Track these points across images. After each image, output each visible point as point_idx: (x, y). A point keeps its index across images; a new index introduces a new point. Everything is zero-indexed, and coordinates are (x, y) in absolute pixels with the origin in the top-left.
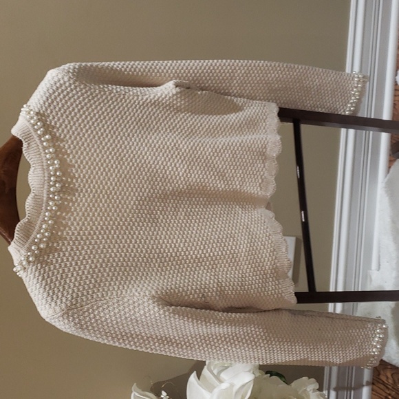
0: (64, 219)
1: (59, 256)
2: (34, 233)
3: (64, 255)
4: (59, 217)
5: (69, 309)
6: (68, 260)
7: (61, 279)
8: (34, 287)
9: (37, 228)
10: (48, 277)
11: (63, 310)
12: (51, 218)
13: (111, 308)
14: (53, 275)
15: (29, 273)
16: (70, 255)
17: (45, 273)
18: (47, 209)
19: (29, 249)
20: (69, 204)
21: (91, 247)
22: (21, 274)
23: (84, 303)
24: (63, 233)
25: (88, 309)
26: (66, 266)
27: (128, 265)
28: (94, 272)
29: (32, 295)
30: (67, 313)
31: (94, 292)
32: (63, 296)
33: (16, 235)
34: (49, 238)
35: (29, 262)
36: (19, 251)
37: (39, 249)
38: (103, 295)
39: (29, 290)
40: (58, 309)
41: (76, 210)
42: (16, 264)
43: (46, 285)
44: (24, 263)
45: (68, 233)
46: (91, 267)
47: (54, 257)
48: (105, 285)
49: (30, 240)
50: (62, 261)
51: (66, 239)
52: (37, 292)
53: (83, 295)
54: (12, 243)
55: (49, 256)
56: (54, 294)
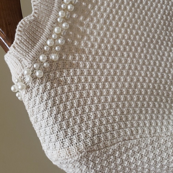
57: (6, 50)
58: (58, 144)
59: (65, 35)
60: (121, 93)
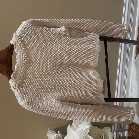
0: (28, 72)
1: (26, 84)
2: (18, 76)
3: (28, 84)
4: (26, 71)
5: (29, 102)
6: (29, 86)
7: (27, 92)
8: (17, 95)
9: (19, 75)
10: (22, 91)
11: (27, 103)
12: (23, 72)
13: (43, 102)
14: (24, 91)
15: (16, 90)
16: (29, 84)
17: (21, 90)
18: (22, 69)
19: (16, 82)
20: (29, 67)
21: (36, 82)
22: (13, 90)
23: (34, 100)
24: (27, 77)
25: (35, 102)
26: (28, 88)
27: (48, 88)
28: (37, 90)
29: (17, 97)
30: (29, 104)
31: (37, 97)
32: (27, 98)
33: (11, 77)
34: (23, 78)
35: (16, 86)
36: (12, 83)
37: (19, 82)
38: (40, 98)
39: (16, 96)
40: (25, 102)
41: (31, 69)
42: (11, 87)
43: (22, 94)
44: (14, 87)
45: (29, 77)
46: (36, 88)
47: (24, 85)
48: (41, 94)
49: (16, 79)
50: (27, 86)
51: (28, 79)
52: (18, 96)
53: (34, 98)
54: (10, 80)
55: (22, 84)
56: (24, 97)
57: (9, 80)
58: (22, 101)
59: (23, 75)
60: (38, 88)
